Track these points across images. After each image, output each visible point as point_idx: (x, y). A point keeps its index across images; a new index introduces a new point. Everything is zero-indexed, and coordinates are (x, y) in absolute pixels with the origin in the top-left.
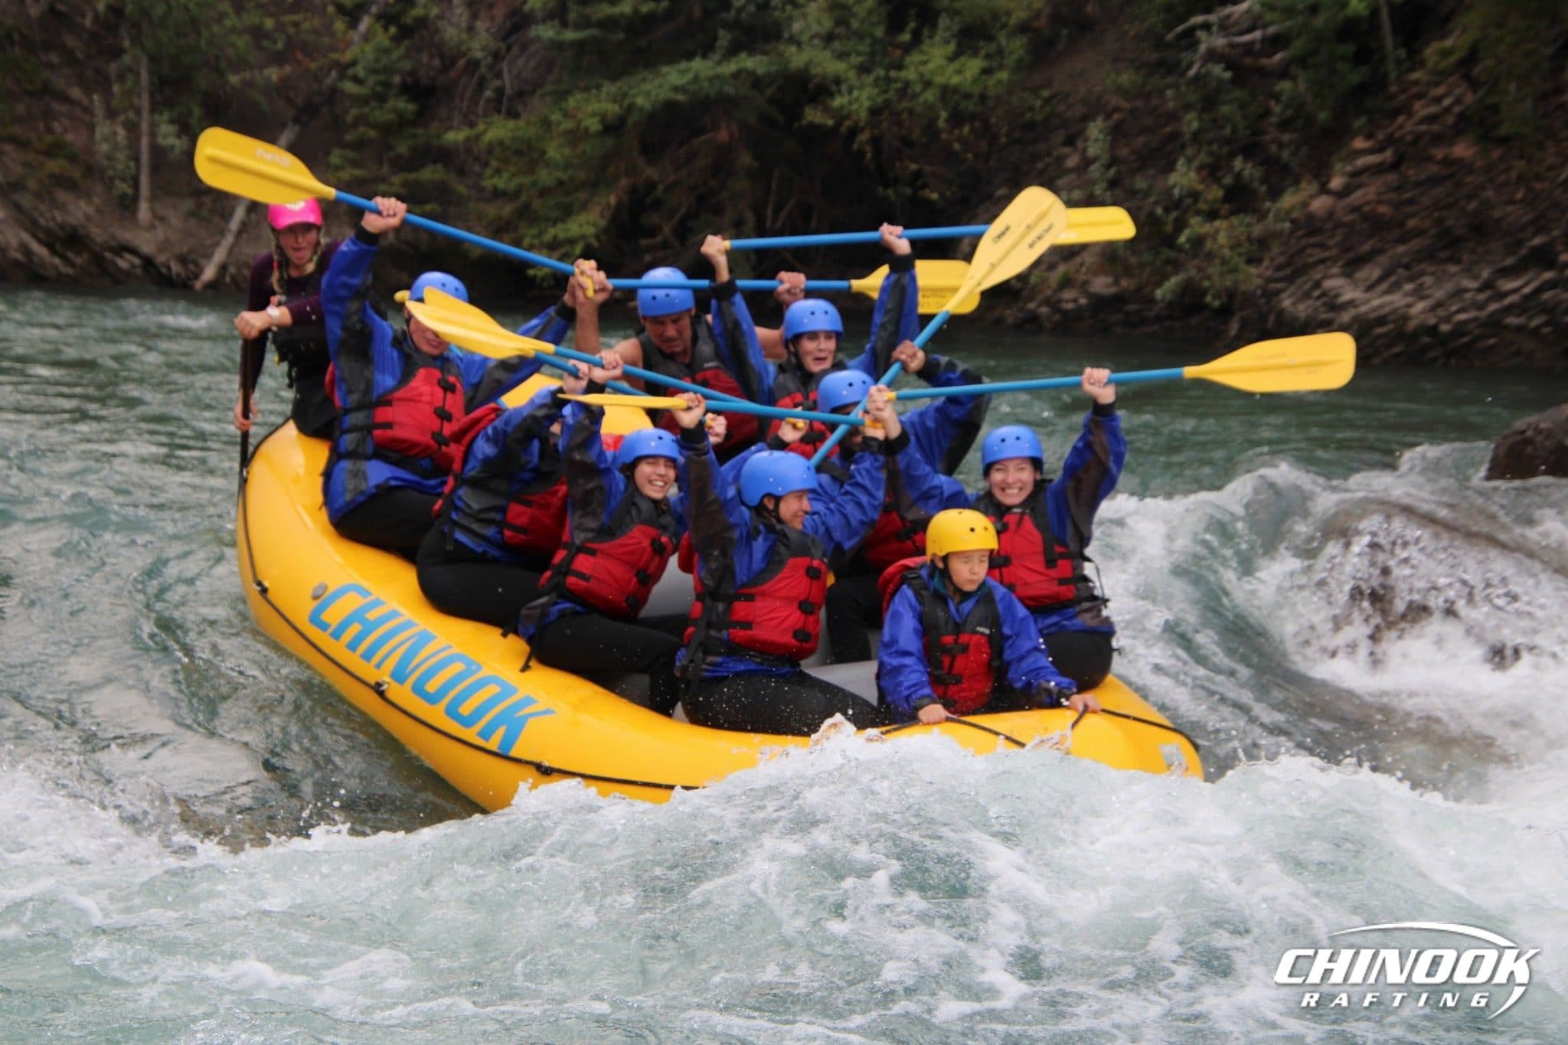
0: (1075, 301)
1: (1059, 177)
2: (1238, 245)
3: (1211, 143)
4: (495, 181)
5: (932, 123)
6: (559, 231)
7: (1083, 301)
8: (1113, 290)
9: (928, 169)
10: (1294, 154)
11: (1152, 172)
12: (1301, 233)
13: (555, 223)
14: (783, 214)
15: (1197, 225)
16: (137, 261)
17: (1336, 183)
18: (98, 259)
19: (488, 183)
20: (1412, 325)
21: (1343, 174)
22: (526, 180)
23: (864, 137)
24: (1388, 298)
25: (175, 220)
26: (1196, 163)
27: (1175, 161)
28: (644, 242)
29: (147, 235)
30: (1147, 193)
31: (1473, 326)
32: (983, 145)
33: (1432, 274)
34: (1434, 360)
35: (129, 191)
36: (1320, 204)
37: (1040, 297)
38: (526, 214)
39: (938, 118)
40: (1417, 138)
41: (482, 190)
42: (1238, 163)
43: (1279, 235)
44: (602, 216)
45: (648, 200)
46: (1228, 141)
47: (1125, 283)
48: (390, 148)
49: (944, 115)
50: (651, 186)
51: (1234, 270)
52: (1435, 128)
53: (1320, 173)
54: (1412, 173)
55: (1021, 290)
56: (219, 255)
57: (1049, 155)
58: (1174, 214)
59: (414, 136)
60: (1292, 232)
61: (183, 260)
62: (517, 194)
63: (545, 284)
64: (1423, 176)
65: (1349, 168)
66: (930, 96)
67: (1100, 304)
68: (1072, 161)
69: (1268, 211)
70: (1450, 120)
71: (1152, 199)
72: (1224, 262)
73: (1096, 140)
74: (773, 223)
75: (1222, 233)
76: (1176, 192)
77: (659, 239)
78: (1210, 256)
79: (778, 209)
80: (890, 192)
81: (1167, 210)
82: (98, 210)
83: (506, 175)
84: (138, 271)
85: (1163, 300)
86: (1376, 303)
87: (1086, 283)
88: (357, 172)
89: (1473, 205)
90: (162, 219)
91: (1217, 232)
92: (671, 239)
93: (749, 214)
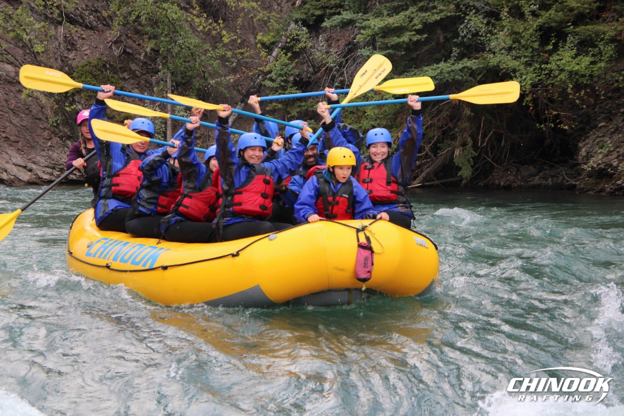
5: (565, 90)
9: (562, 113)
14: (486, 139)
23: (528, 98)
32: (592, 100)
39: (568, 87)
48: (289, 113)
49: (571, 86)
55: (614, 174)
59: (300, 106)
66: (563, 76)
74: (482, 143)
79: (485, 136)
80: (542, 126)
92: (429, 153)
93: (469, 140)
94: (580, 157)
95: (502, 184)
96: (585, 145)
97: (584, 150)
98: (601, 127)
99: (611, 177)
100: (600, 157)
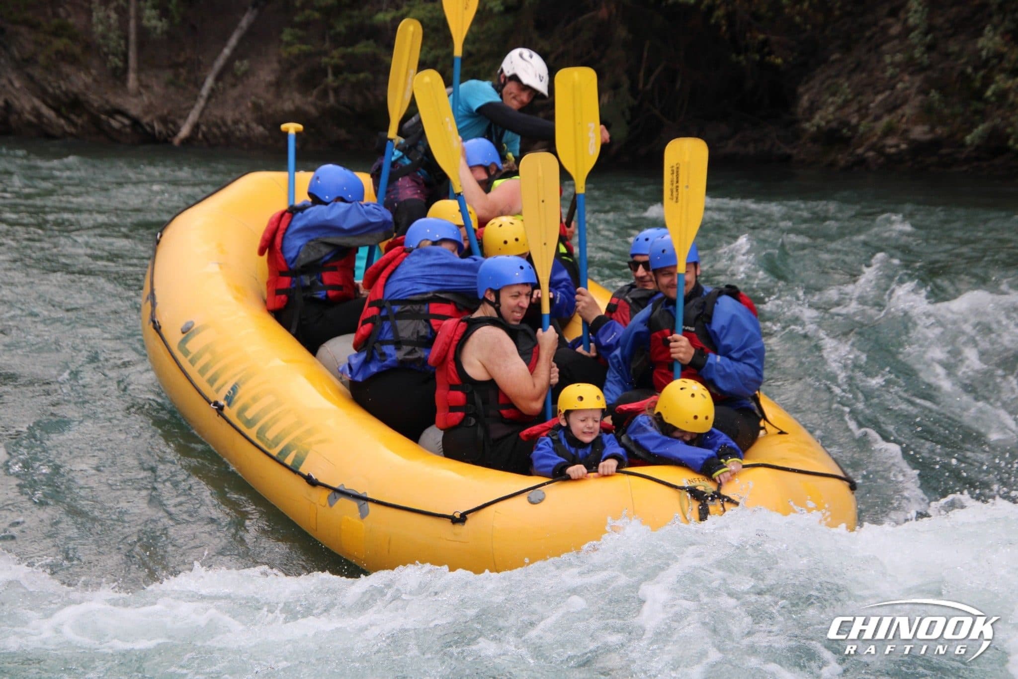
0: (897, 146)
1: (885, 42)
3: (1013, 11)
7: (903, 146)
8: (929, 137)
9: (773, 38)
11: (963, 37)
14: (652, 78)
15: (1001, 81)
16: (126, 122)
18: (95, 121)
22: (440, 52)
23: (720, 13)
25: (158, 89)
26: (1001, 29)
27: (983, 28)
29: (135, 101)
30: (960, 54)
32: (820, 18)
35: (120, 64)
37: (867, 144)
47: (939, 130)
48: (331, 27)
55: (853, 137)
56: (193, 116)
57: (876, 24)
58: (982, 73)
59: (351, 17)
61: (164, 120)
62: (434, 63)
67: (918, 148)
68: (895, 30)
71: (962, 61)
73: (916, 12)
74: (645, 84)
76: (984, 54)
78: (1013, 106)
79: (649, 72)
80: (741, 58)
81: (976, 69)
82: (95, 80)
84: (128, 130)
85: (972, 144)
87: (906, 131)
88: (304, 48)
90: (147, 87)
93: (625, 79)
94: (800, 110)
96: (807, 90)
97: (806, 97)
98: (833, 62)
99: (846, 142)
100: (831, 109)
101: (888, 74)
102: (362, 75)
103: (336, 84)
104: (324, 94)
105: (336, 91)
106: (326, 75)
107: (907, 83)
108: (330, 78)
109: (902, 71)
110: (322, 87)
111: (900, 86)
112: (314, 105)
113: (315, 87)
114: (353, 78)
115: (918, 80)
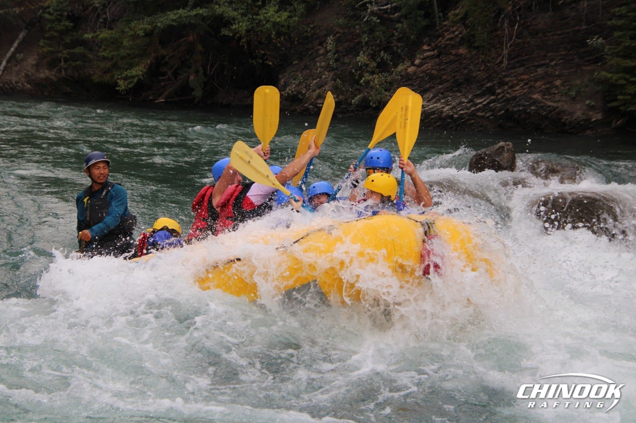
0: (322, 103)
1: (317, 57)
2: (382, 84)
3: (372, 46)
4: (103, 54)
5: (269, 36)
6: (128, 73)
9: (268, 53)
10: (402, 51)
11: (351, 56)
12: (404, 80)
13: (127, 70)
14: (214, 69)
15: (367, 76)
17: (417, 62)
19: (99, 54)
20: (444, 114)
21: (419, 59)
22: (114, 53)
23: (244, 40)
24: (435, 105)
26: (367, 53)
27: (359, 52)
28: (160, 78)
30: (350, 63)
31: (466, 115)
32: (289, 44)
33: (451, 96)
34: (452, 128)
36: (411, 69)
37: (309, 102)
38: (115, 66)
39: (272, 34)
40: (446, 45)
41: (99, 56)
42: (382, 53)
43: (397, 81)
44: (144, 67)
45: (162, 62)
46: (378, 45)
47: (340, 97)
48: (63, 40)
49: (274, 33)
50: (164, 57)
51: (380, 93)
52: (452, 42)
53: (412, 58)
54: (444, 59)
55: (303, 99)
57: (313, 49)
58: (359, 72)
59: (72, 35)
60: (401, 80)
62: (112, 58)
63: (123, 93)
64: (448, 60)
65: (421, 57)
66: (268, 25)
68: (321, 52)
69: (393, 71)
70: (458, 40)
71: (350, 67)
72: (376, 90)
73: (330, 44)
74: (211, 71)
75: (377, 80)
76: (360, 64)
77: (167, 77)
78: (372, 88)
79: (212, 66)
80: (254, 61)
81: (356, 70)
83: (108, 51)
85: (354, 104)
86: (431, 106)
88: (50, 49)
89: (466, 71)
91: (374, 79)
92: (171, 77)
93: (201, 68)
94: (280, 86)
95: (224, 102)
96: (283, 78)
97: (282, 80)
98: (295, 64)
99: (300, 101)
100: (294, 86)
101: (318, 71)
102: (78, 63)
103: (65, 67)
104: (60, 71)
105: (65, 69)
106: (61, 62)
107: (327, 75)
108: (63, 63)
109: (325, 70)
110: (58, 67)
111: (324, 76)
112: (56, 76)
113: (55, 67)
114: (73, 64)
115: (331, 74)
